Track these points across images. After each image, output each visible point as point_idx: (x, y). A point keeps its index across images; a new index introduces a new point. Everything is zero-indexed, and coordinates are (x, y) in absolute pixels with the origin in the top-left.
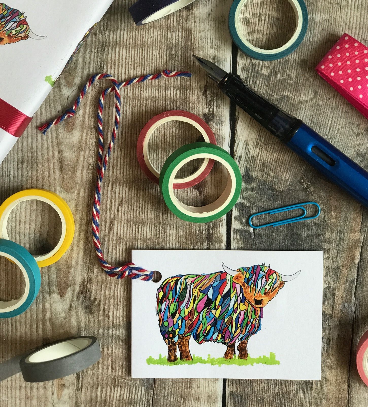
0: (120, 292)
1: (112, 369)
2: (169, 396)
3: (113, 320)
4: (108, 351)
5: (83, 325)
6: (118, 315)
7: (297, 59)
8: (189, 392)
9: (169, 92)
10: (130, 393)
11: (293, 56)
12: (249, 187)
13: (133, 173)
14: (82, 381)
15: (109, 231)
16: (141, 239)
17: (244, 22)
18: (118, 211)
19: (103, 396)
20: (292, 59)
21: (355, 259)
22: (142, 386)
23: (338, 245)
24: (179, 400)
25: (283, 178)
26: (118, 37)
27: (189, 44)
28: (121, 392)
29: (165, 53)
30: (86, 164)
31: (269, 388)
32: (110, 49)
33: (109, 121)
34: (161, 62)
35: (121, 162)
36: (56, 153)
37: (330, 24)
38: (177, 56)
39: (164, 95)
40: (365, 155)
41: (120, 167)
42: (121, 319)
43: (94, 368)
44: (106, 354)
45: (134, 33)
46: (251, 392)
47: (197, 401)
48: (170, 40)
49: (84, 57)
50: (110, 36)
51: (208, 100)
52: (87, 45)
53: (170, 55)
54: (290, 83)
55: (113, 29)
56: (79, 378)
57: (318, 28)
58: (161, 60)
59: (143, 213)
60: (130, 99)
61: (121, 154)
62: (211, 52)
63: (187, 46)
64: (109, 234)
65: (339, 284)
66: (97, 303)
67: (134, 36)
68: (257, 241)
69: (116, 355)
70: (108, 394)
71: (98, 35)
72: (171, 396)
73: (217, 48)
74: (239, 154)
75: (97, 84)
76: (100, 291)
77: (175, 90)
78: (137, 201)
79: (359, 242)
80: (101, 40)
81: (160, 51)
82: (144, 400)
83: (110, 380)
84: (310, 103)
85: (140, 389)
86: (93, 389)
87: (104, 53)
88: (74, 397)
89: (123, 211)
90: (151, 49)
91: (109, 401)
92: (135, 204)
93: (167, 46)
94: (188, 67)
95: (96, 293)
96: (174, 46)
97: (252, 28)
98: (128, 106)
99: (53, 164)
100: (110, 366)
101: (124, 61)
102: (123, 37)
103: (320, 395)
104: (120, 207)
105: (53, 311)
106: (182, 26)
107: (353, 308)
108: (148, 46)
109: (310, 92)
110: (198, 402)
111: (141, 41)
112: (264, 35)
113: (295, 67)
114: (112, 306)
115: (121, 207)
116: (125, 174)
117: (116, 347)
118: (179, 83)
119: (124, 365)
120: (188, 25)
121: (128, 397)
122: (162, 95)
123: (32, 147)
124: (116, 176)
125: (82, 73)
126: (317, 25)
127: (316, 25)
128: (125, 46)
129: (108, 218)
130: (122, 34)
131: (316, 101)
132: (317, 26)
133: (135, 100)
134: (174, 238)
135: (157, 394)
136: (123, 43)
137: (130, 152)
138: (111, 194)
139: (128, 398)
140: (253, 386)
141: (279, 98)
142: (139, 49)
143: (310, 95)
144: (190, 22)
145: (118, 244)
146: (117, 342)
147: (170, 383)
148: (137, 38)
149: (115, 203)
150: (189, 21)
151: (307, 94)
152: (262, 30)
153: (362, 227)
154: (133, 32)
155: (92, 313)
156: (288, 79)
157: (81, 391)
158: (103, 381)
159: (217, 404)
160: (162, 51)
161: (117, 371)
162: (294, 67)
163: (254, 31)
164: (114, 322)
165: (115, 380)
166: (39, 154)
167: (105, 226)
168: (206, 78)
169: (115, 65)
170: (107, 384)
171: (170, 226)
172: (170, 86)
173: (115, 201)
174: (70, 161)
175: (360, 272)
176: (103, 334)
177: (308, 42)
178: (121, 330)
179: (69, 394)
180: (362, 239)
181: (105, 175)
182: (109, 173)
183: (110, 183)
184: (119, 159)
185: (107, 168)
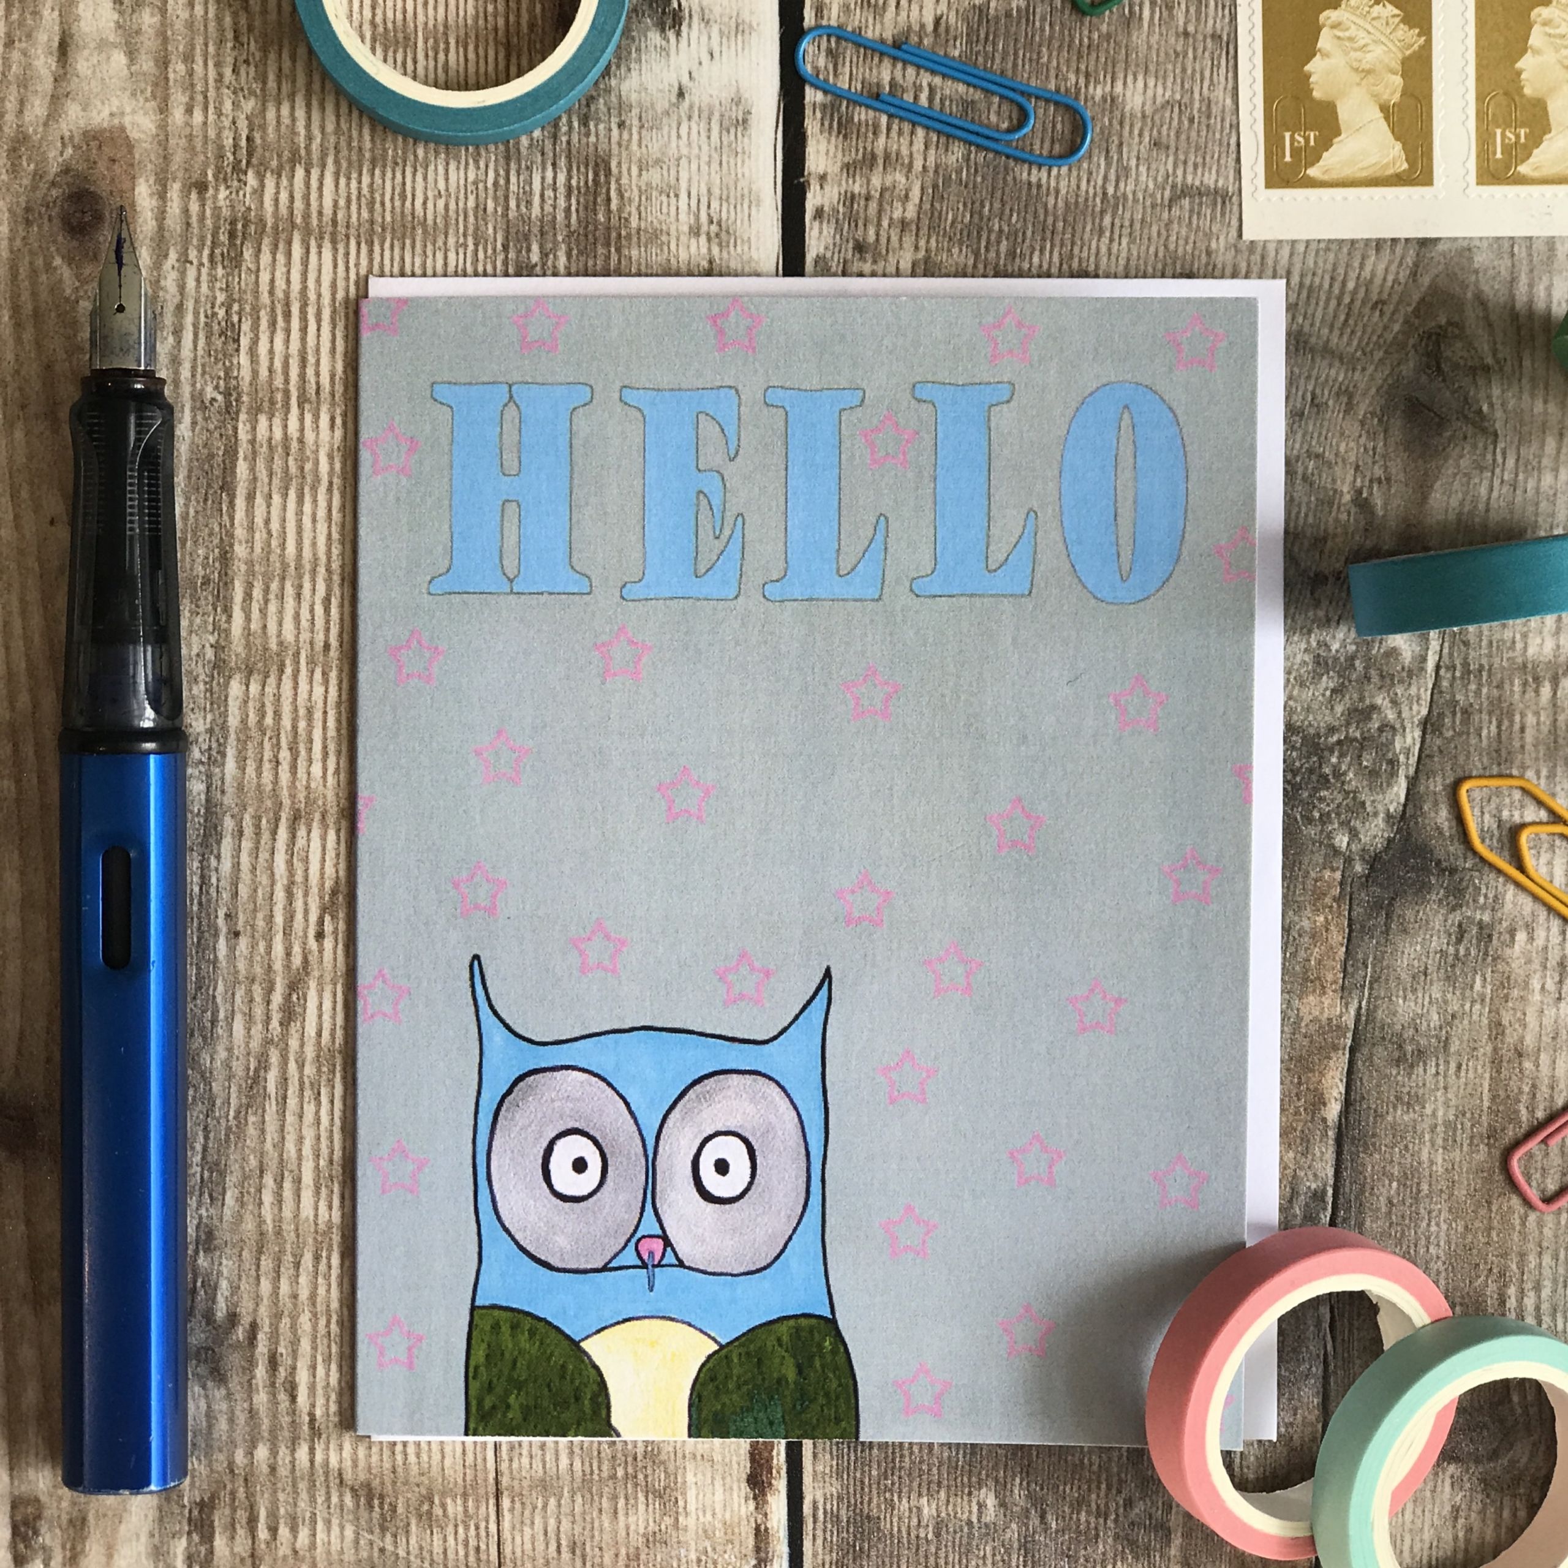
3: (313, 1406)
4: (295, 1537)
15: (285, 1023)
17: (827, 123)
18: (320, 936)
21: (1325, 1104)
26: (298, 196)
27: (601, 217)
29: (500, 258)
32: (266, 249)
33: (269, 553)
35: (325, 728)
37: (1186, 123)
40: (1353, 665)
41: (325, 747)
44: (289, 1552)
45: (366, 180)
48: (518, 206)
49: (155, 284)
50: (262, 196)
52: (166, 234)
55: (274, 163)
57: (1137, 139)
61: (326, 691)
62: (693, 249)
63: (591, 227)
64: (284, 1037)
66: (240, 1333)
67: (365, 190)
69: (329, 1553)
71: (211, 191)
73: (717, 235)
75: (214, 400)
76: (251, 1280)
79: (1340, 1029)
80: (226, 212)
81: (476, 251)
87: (238, 266)
90: (440, 243)
93: (507, 232)
95: (235, 1289)
96: (535, 230)
97: (861, 145)
99: (37, 744)
101: (326, 300)
102: (321, 196)
104: (327, 918)
106: (569, 143)
108: (425, 232)
111: (398, 210)
112: (912, 177)
114: (305, 1345)
115: (335, 917)
117: (328, 1522)
120: (592, 139)
124: (308, 787)
126: (1132, 126)
127: (1127, 128)
128: (327, 237)
129: (278, 966)
130: (314, 183)
132: (1131, 132)
136: (320, 221)
138: (290, 863)
142: (387, 245)
144: (601, 126)
145: (324, 1077)
146: (335, 1499)
148: (378, 199)
149: (306, 904)
150: (598, 121)
152: (905, 152)
153: (1350, 969)
154: (360, 175)
155: (221, 1380)
160: (486, 252)
163: (870, 160)
164: (319, 1412)
167: (268, 1003)
169: (287, 315)
173: (306, 894)
175: (1346, 1156)
176: (273, 1469)
177: (1098, 200)
178: (347, 1447)
180: (1349, 1019)
181: (259, 785)
182: (276, 775)
183: (284, 816)
184: (318, 715)
185: (268, 755)
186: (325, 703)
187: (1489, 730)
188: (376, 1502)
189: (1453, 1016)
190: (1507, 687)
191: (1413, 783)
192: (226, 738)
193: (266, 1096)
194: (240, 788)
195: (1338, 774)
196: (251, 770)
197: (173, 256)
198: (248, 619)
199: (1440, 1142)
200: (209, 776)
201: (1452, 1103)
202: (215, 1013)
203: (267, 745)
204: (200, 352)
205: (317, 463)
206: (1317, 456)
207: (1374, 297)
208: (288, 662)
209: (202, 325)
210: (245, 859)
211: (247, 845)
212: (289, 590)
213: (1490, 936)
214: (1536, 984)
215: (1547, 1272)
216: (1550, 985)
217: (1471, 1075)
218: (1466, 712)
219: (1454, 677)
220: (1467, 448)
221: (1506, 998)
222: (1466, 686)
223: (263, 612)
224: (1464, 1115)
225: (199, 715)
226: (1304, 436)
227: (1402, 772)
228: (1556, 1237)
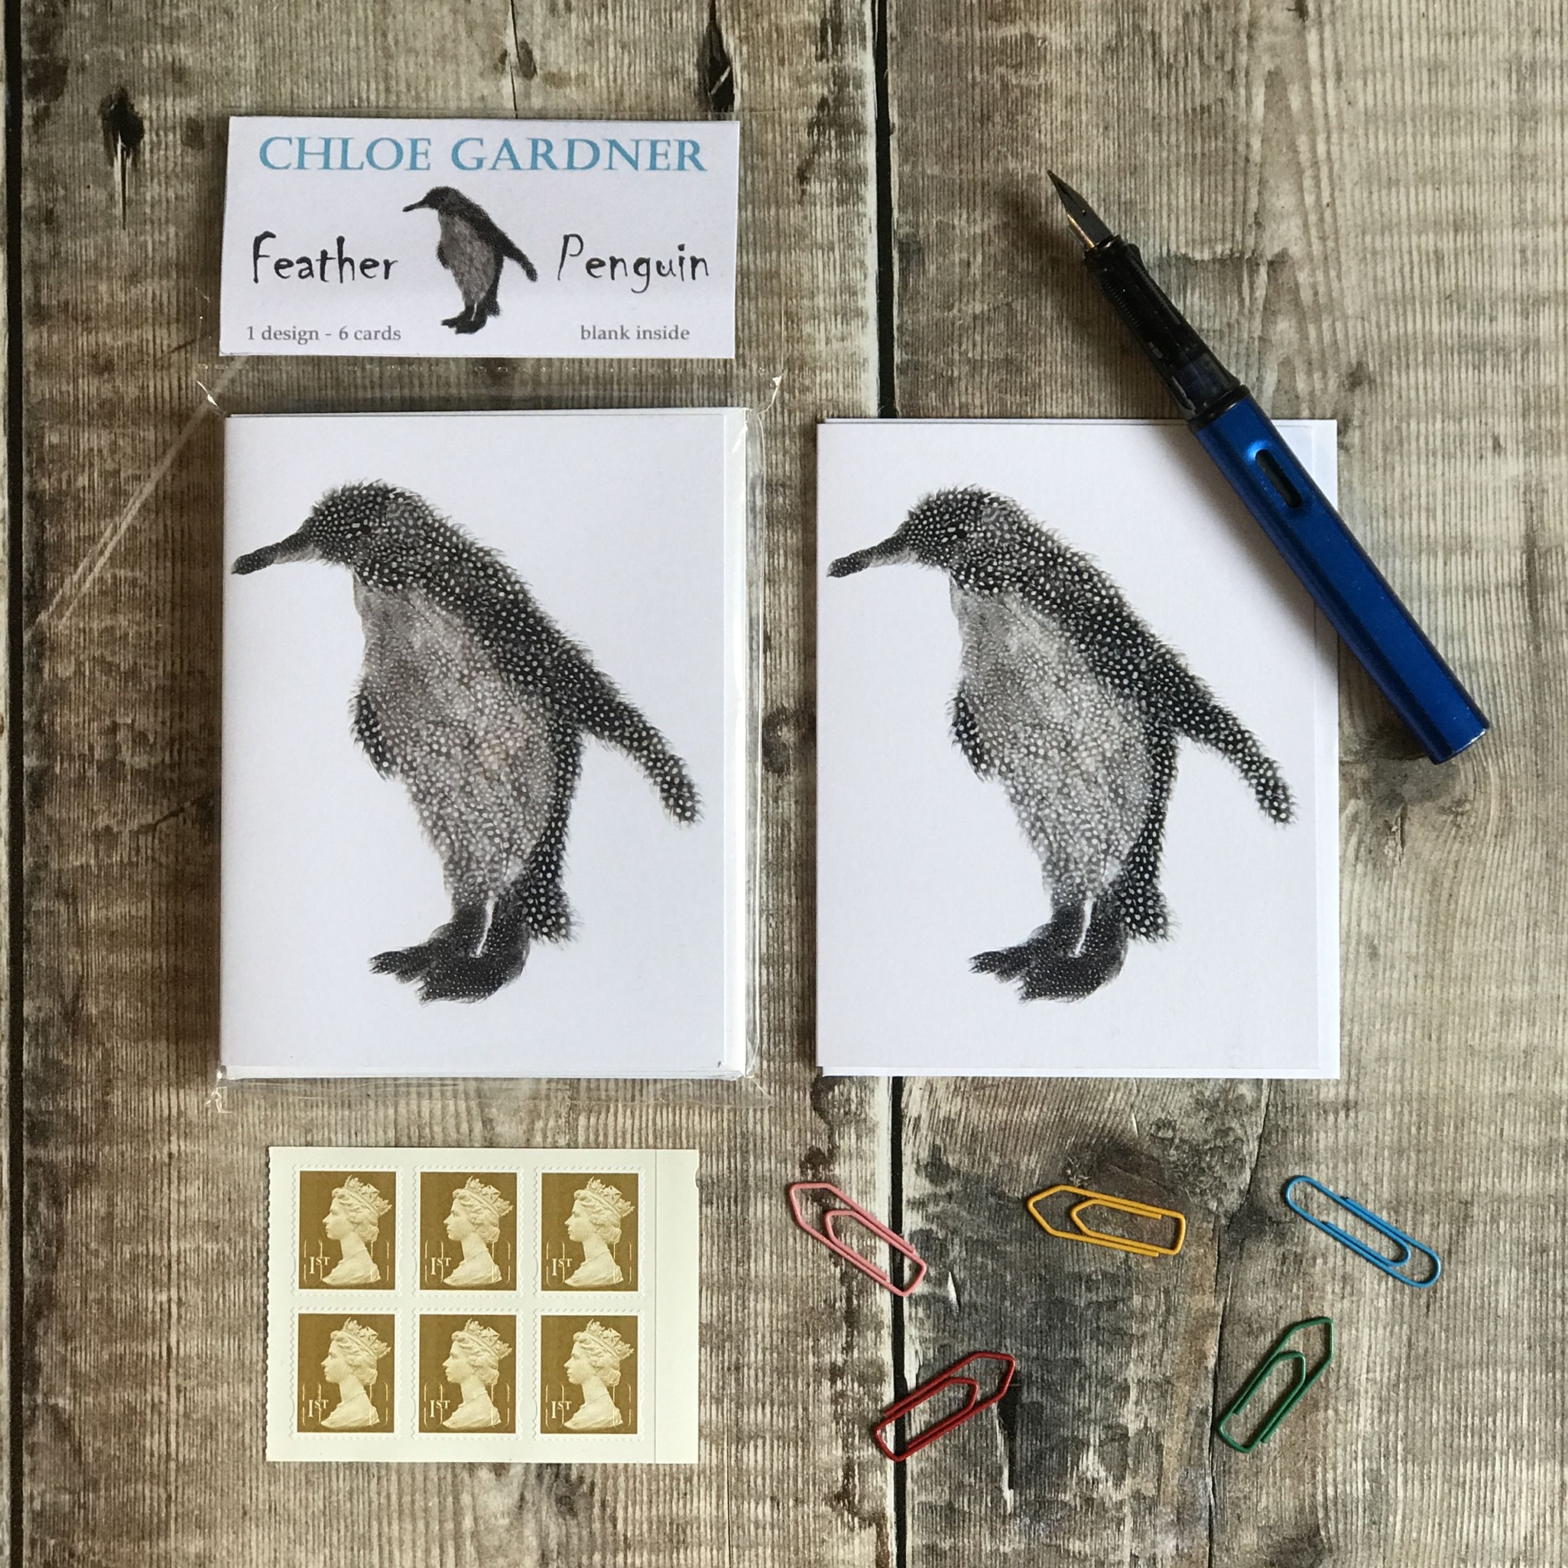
3: (626, 1530)
5: (553, 1545)
6: (637, 1516)
12: (942, 1191)
21: (1206, 1358)
23: (1163, 1325)
25: (1023, 1167)
36: (478, 1127)
42: (645, 1527)
65: (1171, 1420)
66: (585, 1488)
68: (967, 1322)
74: (915, 1115)
79: (1214, 1315)
105: (480, 1513)
107: (1209, 1480)
114: (622, 1495)
123: (419, 1112)
134: (767, 1322)
137: (654, 1119)
153: (1219, 1280)
155: (575, 1515)
164: (629, 1534)
166: (437, 1129)
171: (757, 1294)
175: (1219, 1388)
178: (645, 1554)
180: (1219, 1309)
184: (629, 1136)
187: (1298, 1142)
190: (1308, 1116)
191: (1254, 1172)
195: (1210, 1167)
213: (1301, 1261)
214: (1329, 1289)
215: (1340, 1458)
216: (1337, 1290)
218: (1284, 1131)
219: (1277, 1111)
221: (1312, 1297)
222: (1284, 1116)
227: (1247, 1166)
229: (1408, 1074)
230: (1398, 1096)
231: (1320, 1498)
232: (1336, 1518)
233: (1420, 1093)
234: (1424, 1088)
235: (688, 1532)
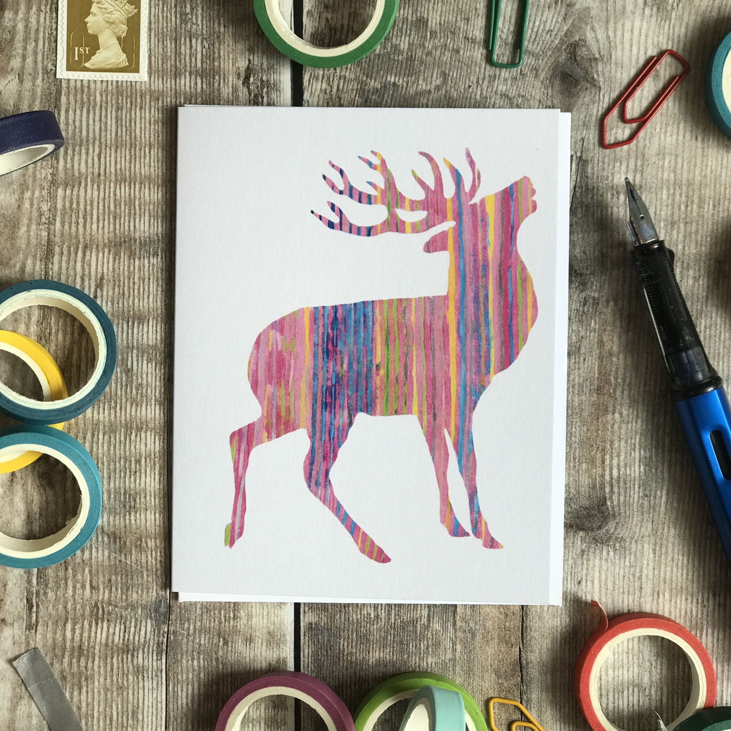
0: (103, 447)
1: (92, 587)
2: (197, 636)
4: (83, 555)
5: (36, 509)
7: (410, 17)
8: (233, 627)
9: (183, 82)
10: (125, 631)
11: (402, 12)
13: (120, 228)
14: (37, 612)
16: (138, 348)
19: (77, 639)
20: (401, 17)
22: (147, 617)
24: (214, 642)
28: (108, 631)
29: (174, 10)
30: (35, 214)
31: (378, 615)
33: (75, 135)
34: (166, 27)
35: (98, 209)
38: (194, 17)
39: (174, 87)
41: (98, 217)
43: (58, 588)
44: (81, 561)
46: (346, 623)
47: (248, 643)
49: (27, 20)
51: (253, 95)
53: (181, 15)
54: (398, 60)
56: (31, 607)
58: (167, 23)
59: (141, 299)
60: (113, 95)
61: (99, 194)
69: (98, 561)
70: (86, 634)
72: (200, 635)
77: (193, 77)
78: (129, 278)
81: (163, 7)
82: (151, 644)
83: (88, 608)
84: (435, 95)
85: (144, 624)
86: (57, 625)
88: (23, 641)
89: (105, 297)
91: (88, 647)
92: (126, 284)
94: (216, 36)
98: (109, 109)
100: (88, 582)
103: (471, 625)
104: (99, 290)
109: (435, 76)
110: (250, 644)
113: (406, 32)
115: (102, 290)
116: (106, 230)
117: (97, 548)
118: (199, 65)
119: (112, 581)
121: (121, 639)
122: (169, 87)
124: (91, 234)
125: (23, 50)
131: (446, 92)
133: (122, 97)
135: (174, 632)
137: (115, 191)
138: (83, 266)
139: (121, 641)
140: (349, 613)
141: (379, 86)
143: (435, 81)
146: (100, 539)
147: (199, 611)
149: (89, 284)
151: (429, 79)
155: (52, 486)
156: (394, 53)
157: (36, 631)
158: (75, 610)
159: (284, 647)
160: (167, 7)
161: (101, 592)
162: (404, 32)
165: (98, 609)
168: (247, 56)
170: (83, 615)
172: (183, 71)
173: (90, 279)
174: (7, 209)
178: (105, 516)
179: (14, 636)
181: (70, 233)
182: (78, 228)
183: (80, 246)
184: (95, 204)
185: (74, 220)
186: (98, 198)
187: (597, 215)
188: (118, 540)
189: (582, 338)
190: (605, 196)
192: (56, 213)
193: (72, 365)
194: (62, 234)
196: (67, 226)
197: (34, 8)
198: (66, 162)
199: (576, 392)
200: (49, 229)
201: (582, 375)
202: (51, 330)
203: (74, 216)
204: (46, 49)
205: (95, 97)
206: (523, 96)
207: (547, 29)
208: (83, 181)
209: (47, 38)
210: (64, 264)
211: (64, 258)
212: (84, 151)
213: (598, 303)
215: (622, 449)
216: (624, 324)
217: (590, 363)
219: (582, 191)
220: (588, 93)
221: (604, 329)
222: (587, 195)
223: (72, 159)
224: (587, 380)
225: (45, 203)
226: (517, 88)
228: (627, 434)
229: (679, 165)
230: (672, 181)
231: (607, 478)
232: (619, 493)
233: (688, 180)
234: (691, 176)
235: (138, 500)
